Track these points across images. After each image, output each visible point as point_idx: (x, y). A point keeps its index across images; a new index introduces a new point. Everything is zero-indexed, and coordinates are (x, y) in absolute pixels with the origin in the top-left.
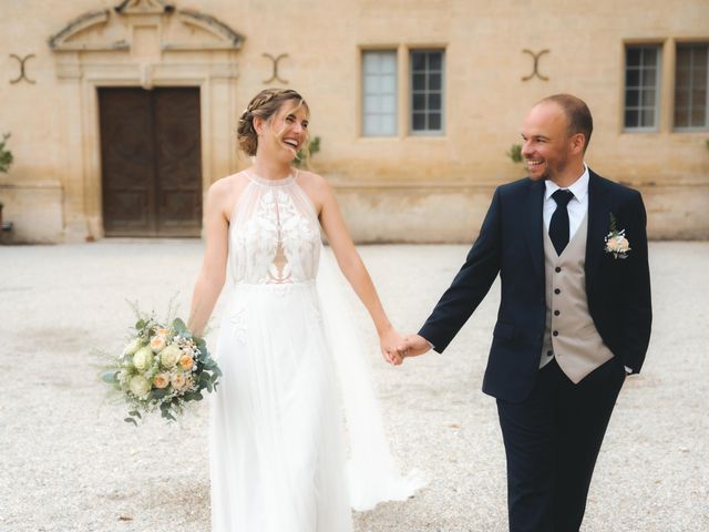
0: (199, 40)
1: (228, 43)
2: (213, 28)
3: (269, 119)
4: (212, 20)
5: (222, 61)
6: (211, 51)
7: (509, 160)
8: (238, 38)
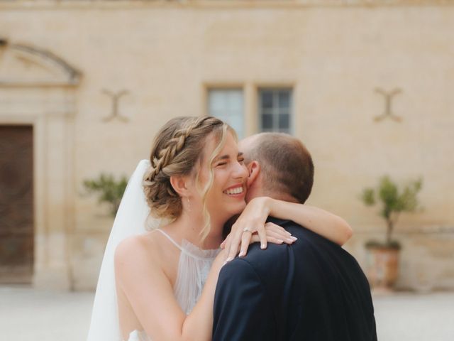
0: (33, 75)
1: (64, 78)
2: (49, 63)
3: (192, 174)
4: (47, 54)
5: (57, 96)
6: (46, 87)
7: (361, 205)
8: (75, 73)
